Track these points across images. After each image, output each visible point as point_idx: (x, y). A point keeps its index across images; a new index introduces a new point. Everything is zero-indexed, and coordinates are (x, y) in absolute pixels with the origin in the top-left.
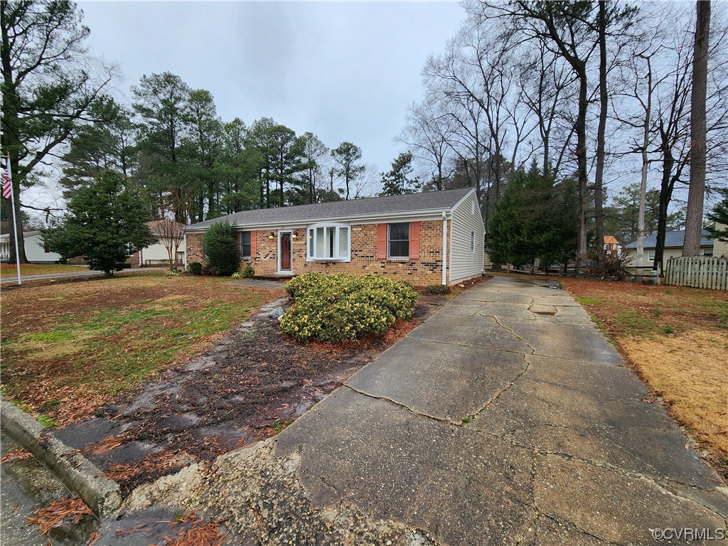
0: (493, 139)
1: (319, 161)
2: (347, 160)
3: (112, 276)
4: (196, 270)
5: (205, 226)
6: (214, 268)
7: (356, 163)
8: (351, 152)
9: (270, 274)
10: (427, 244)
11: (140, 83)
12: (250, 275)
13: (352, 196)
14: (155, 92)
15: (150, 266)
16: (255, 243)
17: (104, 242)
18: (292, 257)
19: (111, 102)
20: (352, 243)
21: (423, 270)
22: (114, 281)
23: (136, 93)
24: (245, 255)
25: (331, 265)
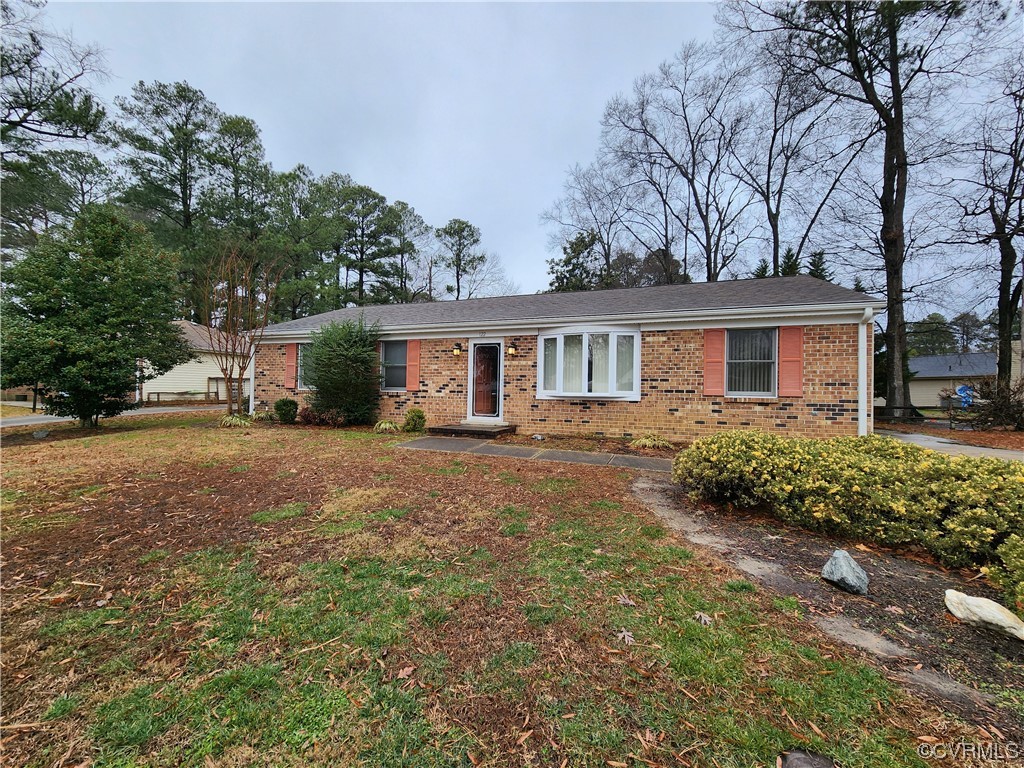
2: (457, 244)
4: (285, 415)
6: (331, 411)
9: (451, 423)
10: (818, 367)
11: (134, 93)
12: (415, 425)
14: (158, 112)
15: (158, 404)
16: (416, 364)
18: (502, 391)
20: (644, 365)
21: (810, 418)
23: (124, 109)
24: (389, 385)
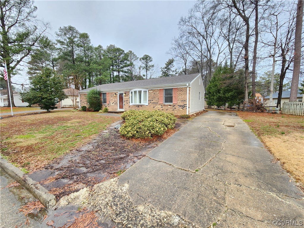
0: (208, 52)
1: (134, 63)
2: (146, 62)
3: (50, 112)
4: (84, 109)
5: (88, 91)
6: (92, 108)
7: (150, 64)
8: (148, 59)
9: (115, 110)
10: (180, 97)
11: (59, 30)
12: (106, 111)
13: (148, 78)
14: (65, 34)
15: (65, 108)
16: (108, 98)
17: (46, 98)
18: (124, 104)
19: (47, 39)
20: (149, 97)
21: (179, 108)
22: (50, 114)
23: (57, 35)
24: (104, 103)
25: (140, 107)
